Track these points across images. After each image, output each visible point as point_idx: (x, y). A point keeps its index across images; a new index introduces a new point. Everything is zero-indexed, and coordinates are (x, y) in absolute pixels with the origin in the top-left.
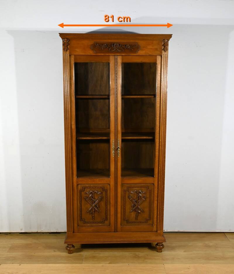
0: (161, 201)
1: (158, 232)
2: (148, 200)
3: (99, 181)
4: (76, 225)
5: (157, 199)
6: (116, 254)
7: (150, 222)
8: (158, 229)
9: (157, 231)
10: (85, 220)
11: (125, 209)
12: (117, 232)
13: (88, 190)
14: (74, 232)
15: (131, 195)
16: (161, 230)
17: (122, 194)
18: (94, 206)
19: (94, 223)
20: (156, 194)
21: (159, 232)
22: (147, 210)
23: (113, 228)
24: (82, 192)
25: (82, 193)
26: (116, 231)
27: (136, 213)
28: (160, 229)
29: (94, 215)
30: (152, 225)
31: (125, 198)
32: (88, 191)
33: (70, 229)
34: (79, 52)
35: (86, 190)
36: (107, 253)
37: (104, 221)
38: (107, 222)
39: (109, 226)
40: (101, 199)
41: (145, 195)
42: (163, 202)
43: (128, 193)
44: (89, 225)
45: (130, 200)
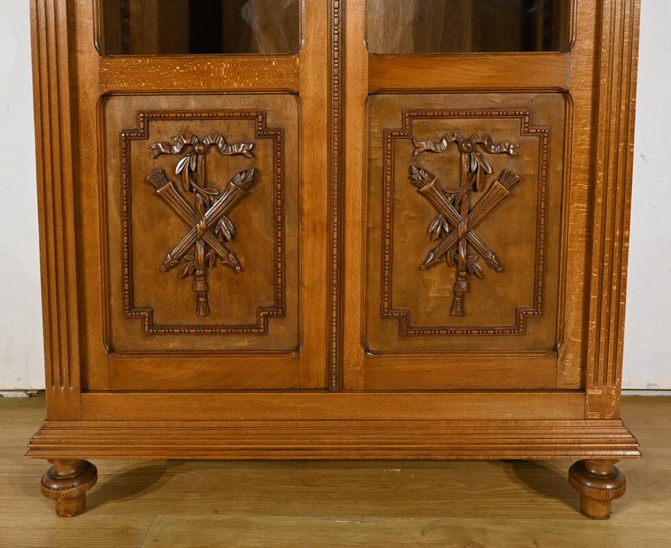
0: (614, 201)
1: (590, 392)
2: (527, 194)
3: (234, 74)
4: (96, 344)
5: (585, 187)
6: (340, 528)
7: (540, 332)
8: (591, 375)
9: (583, 389)
10: (151, 313)
11: (387, 250)
12: (341, 388)
14: (84, 388)
15: (426, 163)
16: (605, 381)
17: (369, 160)
18: (205, 230)
19: (201, 330)
20: (580, 159)
21: (598, 392)
22: (520, 255)
23: (319, 365)
24: (133, 144)
25: (134, 147)
26: (335, 382)
27: (457, 275)
28: (601, 378)
29: (206, 284)
30: (555, 349)
31: (392, 182)
32: (167, 139)
33: (65, 369)
35: (158, 133)
36: (290, 521)
37: (266, 324)
38: (280, 331)
39: (294, 354)
40: (248, 188)
41: (511, 166)
42: (626, 206)
43: (411, 148)
44: (174, 343)
45: (422, 194)
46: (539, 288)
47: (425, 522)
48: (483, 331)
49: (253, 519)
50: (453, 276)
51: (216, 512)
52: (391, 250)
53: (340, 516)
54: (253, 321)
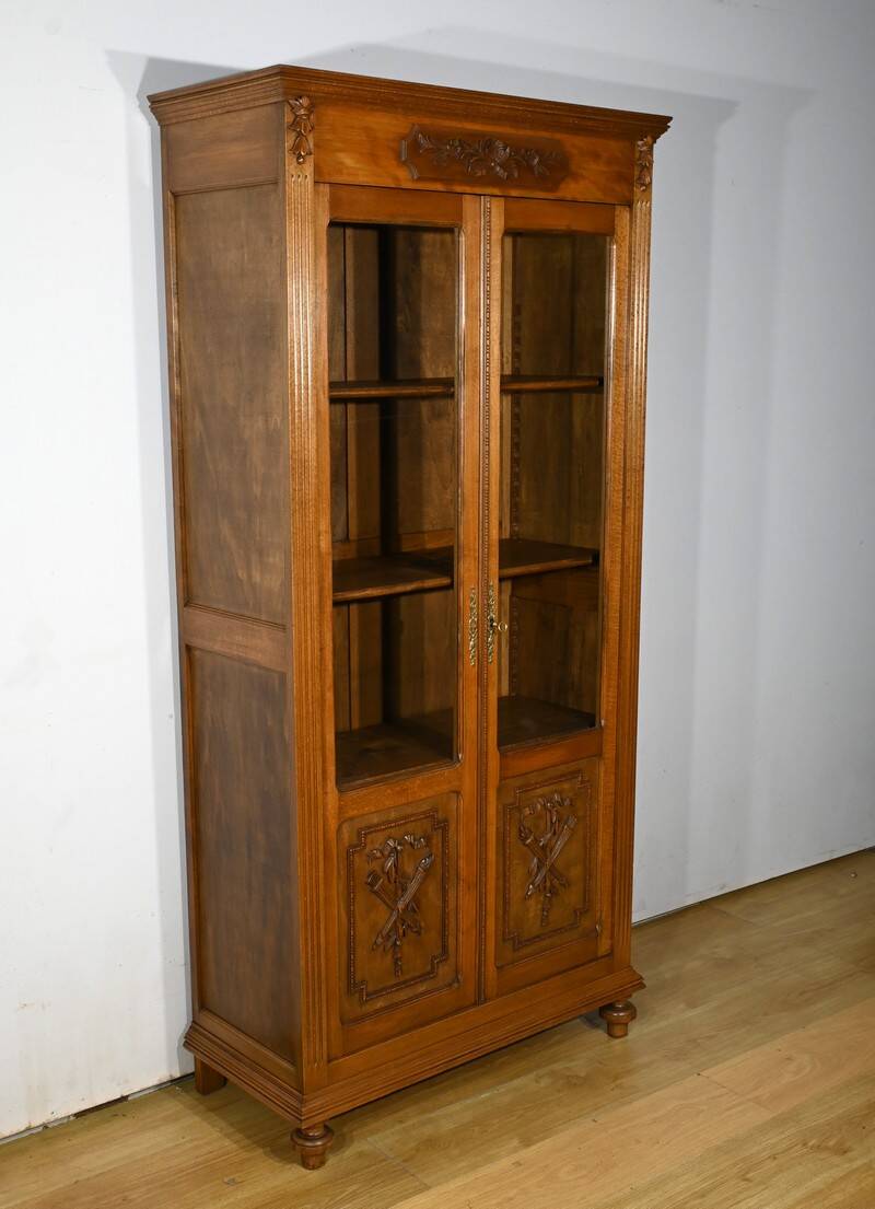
1: (615, 953)
2: (581, 829)
3: (422, 787)
4: (335, 1021)
5: (612, 816)
7: (587, 921)
8: (616, 941)
10: (367, 985)
12: (485, 1000)
13: (380, 837)
14: (329, 1059)
15: (527, 824)
16: (623, 943)
17: (497, 829)
18: (404, 911)
19: (399, 987)
22: (577, 874)
23: (471, 988)
24: (356, 856)
25: (357, 859)
26: (482, 996)
27: (545, 896)
29: (400, 950)
30: (596, 931)
31: (510, 841)
32: (377, 846)
33: (317, 1050)
34: (353, 166)
35: (372, 842)
37: (438, 967)
38: (445, 970)
39: (455, 985)
40: (428, 871)
43: (518, 815)
44: (381, 1003)
46: (586, 892)
48: (558, 931)
54: (429, 969)
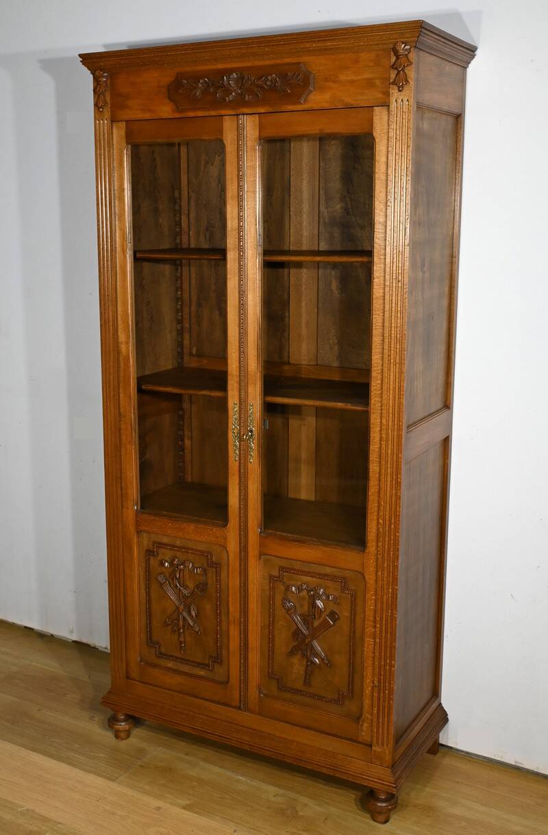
1: (374, 747)
2: (345, 626)
3: (196, 532)
4: (135, 656)
5: (372, 629)
7: (352, 707)
8: (375, 738)
9: (371, 746)
10: (160, 646)
11: (271, 641)
12: (246, 710)
13: (168, 553)
14: (128, 677)
15: (291, 597)
17: (263, 590)
19: (182, 661)
20: (370, 613)
21: (378, 750)
22: (341, 661)
23: (236, 695)
24: (152, 558)
27: (307, 663)
28: (380, 742)
29: (183, 636)
30: (358, 718)
31: (274, 605)
32: (167, 559)
33: (119, 667)
35: (163, 554)
37: (213, 666)
38: (220, 671)
39: (226, 686)
43: (283, 588)
44: (170, 664)
45: (289, 614)
46: (351, 682)
47: (281, 791)
48: (321, 698)
49: (202, 763)
50: (305, 663)
51: (187, 754)
52: (273, 640)
53: (243, 776)
54: (207, 662)
